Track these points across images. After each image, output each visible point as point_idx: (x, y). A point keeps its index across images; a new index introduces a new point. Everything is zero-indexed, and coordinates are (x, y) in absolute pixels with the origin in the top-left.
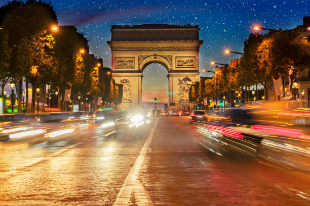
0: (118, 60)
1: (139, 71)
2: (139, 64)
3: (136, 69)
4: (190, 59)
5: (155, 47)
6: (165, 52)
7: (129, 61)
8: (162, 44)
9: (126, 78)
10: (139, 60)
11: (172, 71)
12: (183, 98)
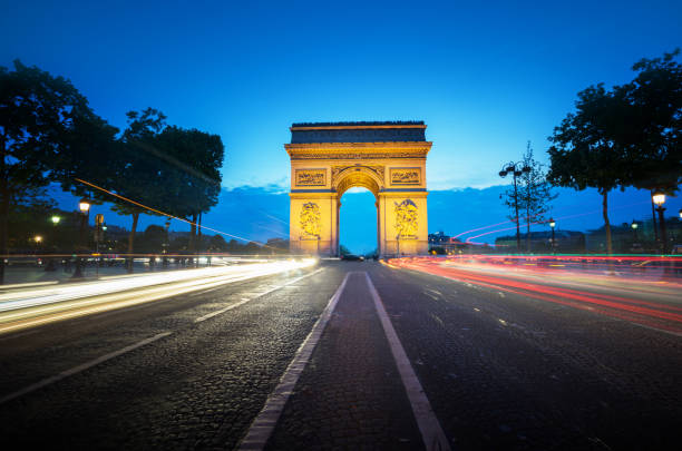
0: (301, 173)
1: (333, 190)
2: (333, 180)
3: (329, 187)
4: (412, 171)
5: (358, 153)
6: (372, 161)
7: (318, 176)
8: (369, 148)
9: (313, 201)
10: (333, 173)
11: (384, 190)
12: (403, 233)
